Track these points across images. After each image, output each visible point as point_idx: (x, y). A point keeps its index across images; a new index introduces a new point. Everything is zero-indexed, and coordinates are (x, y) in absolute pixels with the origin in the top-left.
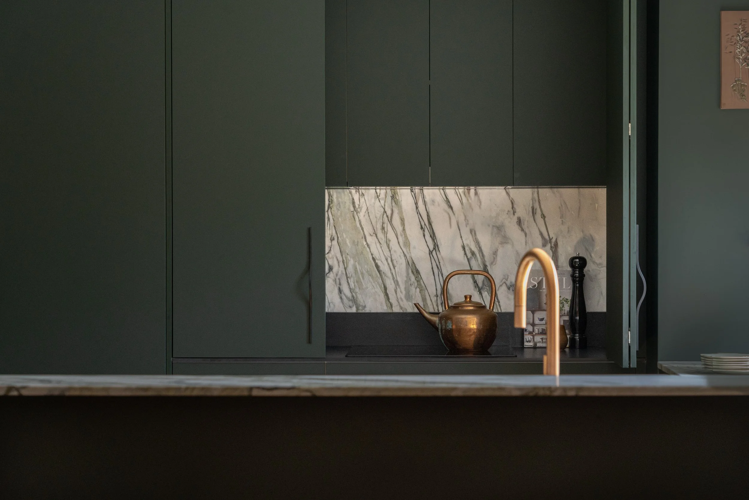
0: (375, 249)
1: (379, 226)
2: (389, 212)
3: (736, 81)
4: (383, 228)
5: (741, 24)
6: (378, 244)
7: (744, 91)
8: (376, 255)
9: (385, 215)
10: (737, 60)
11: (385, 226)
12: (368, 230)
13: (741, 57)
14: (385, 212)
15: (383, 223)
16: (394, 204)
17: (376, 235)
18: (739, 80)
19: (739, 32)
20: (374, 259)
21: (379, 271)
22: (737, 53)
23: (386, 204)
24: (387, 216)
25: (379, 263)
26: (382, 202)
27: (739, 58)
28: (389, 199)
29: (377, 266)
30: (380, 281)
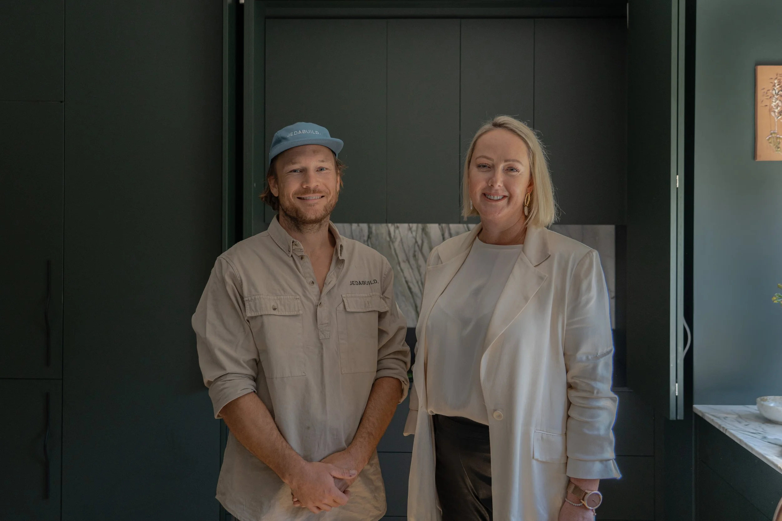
0: (408, 273)
1: (411, 254)
2: (420, 242)
3: (771, 134)
4: (414, 256)
5: (776, 78)
6: (410, 270)
7: (779, 143)
8: (409, 278)
9: (416, 245)
10: (773, 114)
11: (416, 253)
12: (401, 257)
13: (776, 111)
14: (416, 242)
15: (415, 251)
16: (424, 235)
17: (409, 262)
18: (774, 133)
19: (774, 86)
20: (407, 282)
21: (411, 292)
22: (772, 107)
23: (418, 235)
24: (418, 246)
25: (411, 285)
26: (414, 233)
27: (775, 112)
28: (420, 231)
29: (410, 288)
30: (412, 301)
